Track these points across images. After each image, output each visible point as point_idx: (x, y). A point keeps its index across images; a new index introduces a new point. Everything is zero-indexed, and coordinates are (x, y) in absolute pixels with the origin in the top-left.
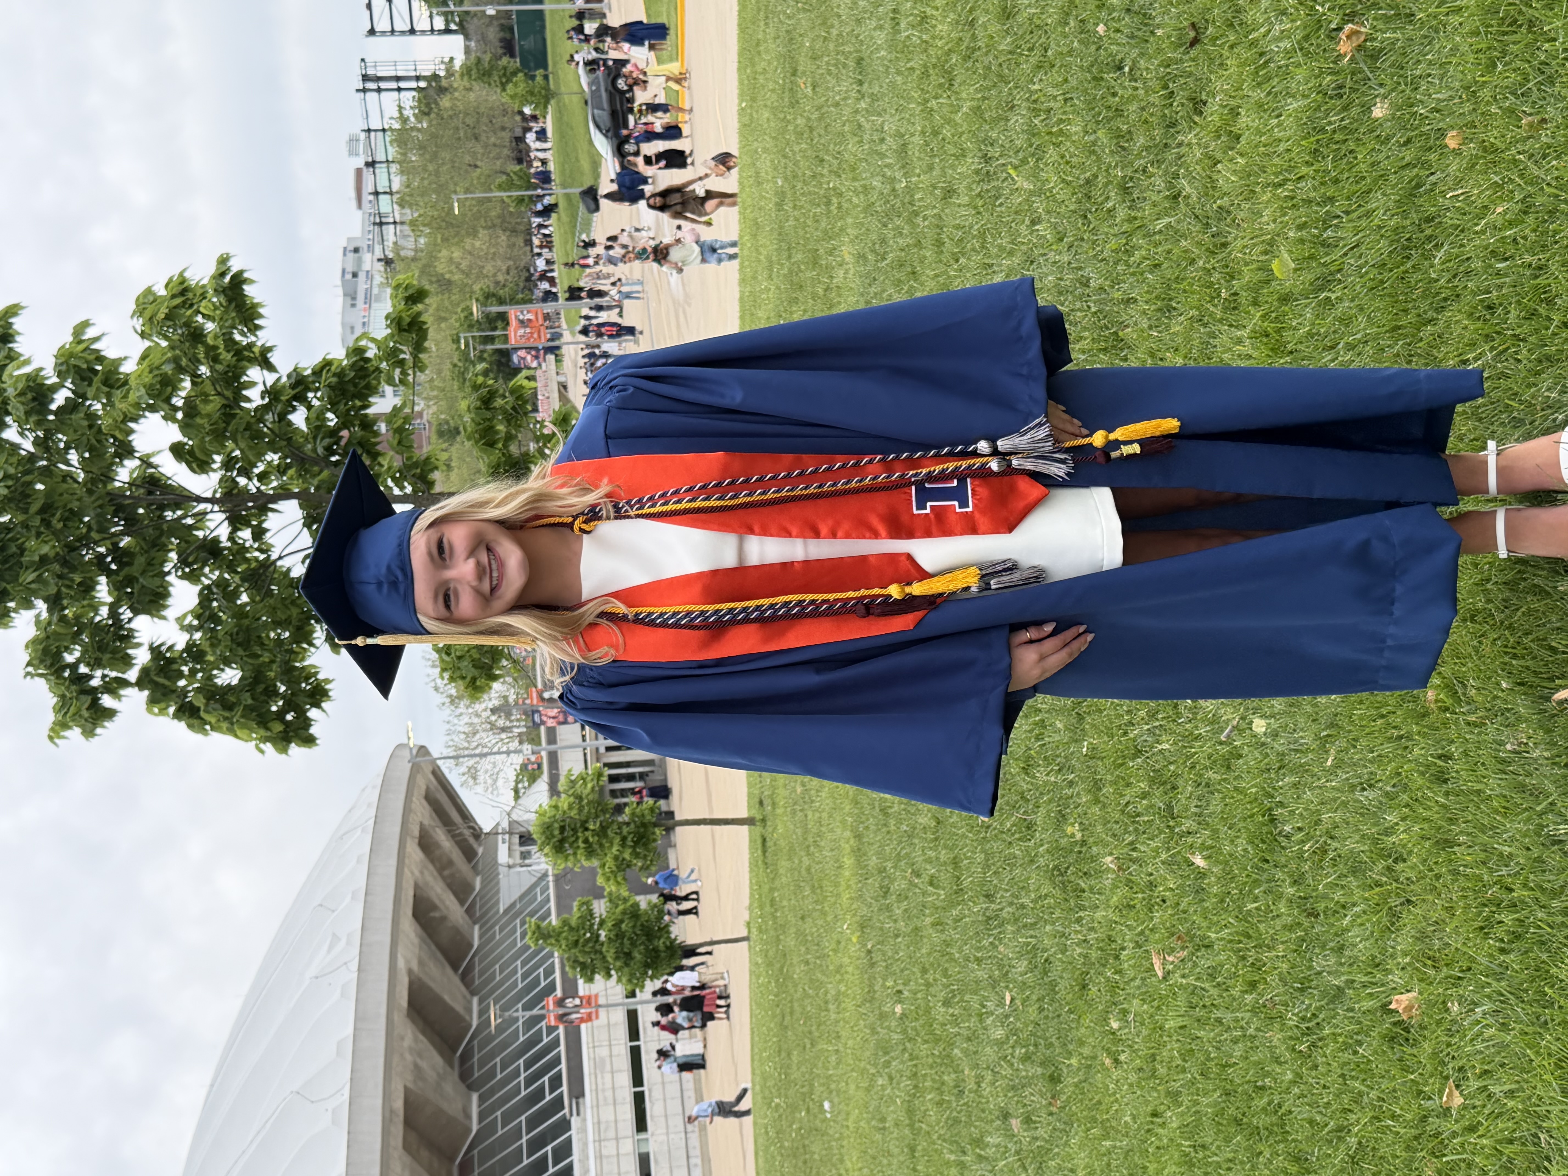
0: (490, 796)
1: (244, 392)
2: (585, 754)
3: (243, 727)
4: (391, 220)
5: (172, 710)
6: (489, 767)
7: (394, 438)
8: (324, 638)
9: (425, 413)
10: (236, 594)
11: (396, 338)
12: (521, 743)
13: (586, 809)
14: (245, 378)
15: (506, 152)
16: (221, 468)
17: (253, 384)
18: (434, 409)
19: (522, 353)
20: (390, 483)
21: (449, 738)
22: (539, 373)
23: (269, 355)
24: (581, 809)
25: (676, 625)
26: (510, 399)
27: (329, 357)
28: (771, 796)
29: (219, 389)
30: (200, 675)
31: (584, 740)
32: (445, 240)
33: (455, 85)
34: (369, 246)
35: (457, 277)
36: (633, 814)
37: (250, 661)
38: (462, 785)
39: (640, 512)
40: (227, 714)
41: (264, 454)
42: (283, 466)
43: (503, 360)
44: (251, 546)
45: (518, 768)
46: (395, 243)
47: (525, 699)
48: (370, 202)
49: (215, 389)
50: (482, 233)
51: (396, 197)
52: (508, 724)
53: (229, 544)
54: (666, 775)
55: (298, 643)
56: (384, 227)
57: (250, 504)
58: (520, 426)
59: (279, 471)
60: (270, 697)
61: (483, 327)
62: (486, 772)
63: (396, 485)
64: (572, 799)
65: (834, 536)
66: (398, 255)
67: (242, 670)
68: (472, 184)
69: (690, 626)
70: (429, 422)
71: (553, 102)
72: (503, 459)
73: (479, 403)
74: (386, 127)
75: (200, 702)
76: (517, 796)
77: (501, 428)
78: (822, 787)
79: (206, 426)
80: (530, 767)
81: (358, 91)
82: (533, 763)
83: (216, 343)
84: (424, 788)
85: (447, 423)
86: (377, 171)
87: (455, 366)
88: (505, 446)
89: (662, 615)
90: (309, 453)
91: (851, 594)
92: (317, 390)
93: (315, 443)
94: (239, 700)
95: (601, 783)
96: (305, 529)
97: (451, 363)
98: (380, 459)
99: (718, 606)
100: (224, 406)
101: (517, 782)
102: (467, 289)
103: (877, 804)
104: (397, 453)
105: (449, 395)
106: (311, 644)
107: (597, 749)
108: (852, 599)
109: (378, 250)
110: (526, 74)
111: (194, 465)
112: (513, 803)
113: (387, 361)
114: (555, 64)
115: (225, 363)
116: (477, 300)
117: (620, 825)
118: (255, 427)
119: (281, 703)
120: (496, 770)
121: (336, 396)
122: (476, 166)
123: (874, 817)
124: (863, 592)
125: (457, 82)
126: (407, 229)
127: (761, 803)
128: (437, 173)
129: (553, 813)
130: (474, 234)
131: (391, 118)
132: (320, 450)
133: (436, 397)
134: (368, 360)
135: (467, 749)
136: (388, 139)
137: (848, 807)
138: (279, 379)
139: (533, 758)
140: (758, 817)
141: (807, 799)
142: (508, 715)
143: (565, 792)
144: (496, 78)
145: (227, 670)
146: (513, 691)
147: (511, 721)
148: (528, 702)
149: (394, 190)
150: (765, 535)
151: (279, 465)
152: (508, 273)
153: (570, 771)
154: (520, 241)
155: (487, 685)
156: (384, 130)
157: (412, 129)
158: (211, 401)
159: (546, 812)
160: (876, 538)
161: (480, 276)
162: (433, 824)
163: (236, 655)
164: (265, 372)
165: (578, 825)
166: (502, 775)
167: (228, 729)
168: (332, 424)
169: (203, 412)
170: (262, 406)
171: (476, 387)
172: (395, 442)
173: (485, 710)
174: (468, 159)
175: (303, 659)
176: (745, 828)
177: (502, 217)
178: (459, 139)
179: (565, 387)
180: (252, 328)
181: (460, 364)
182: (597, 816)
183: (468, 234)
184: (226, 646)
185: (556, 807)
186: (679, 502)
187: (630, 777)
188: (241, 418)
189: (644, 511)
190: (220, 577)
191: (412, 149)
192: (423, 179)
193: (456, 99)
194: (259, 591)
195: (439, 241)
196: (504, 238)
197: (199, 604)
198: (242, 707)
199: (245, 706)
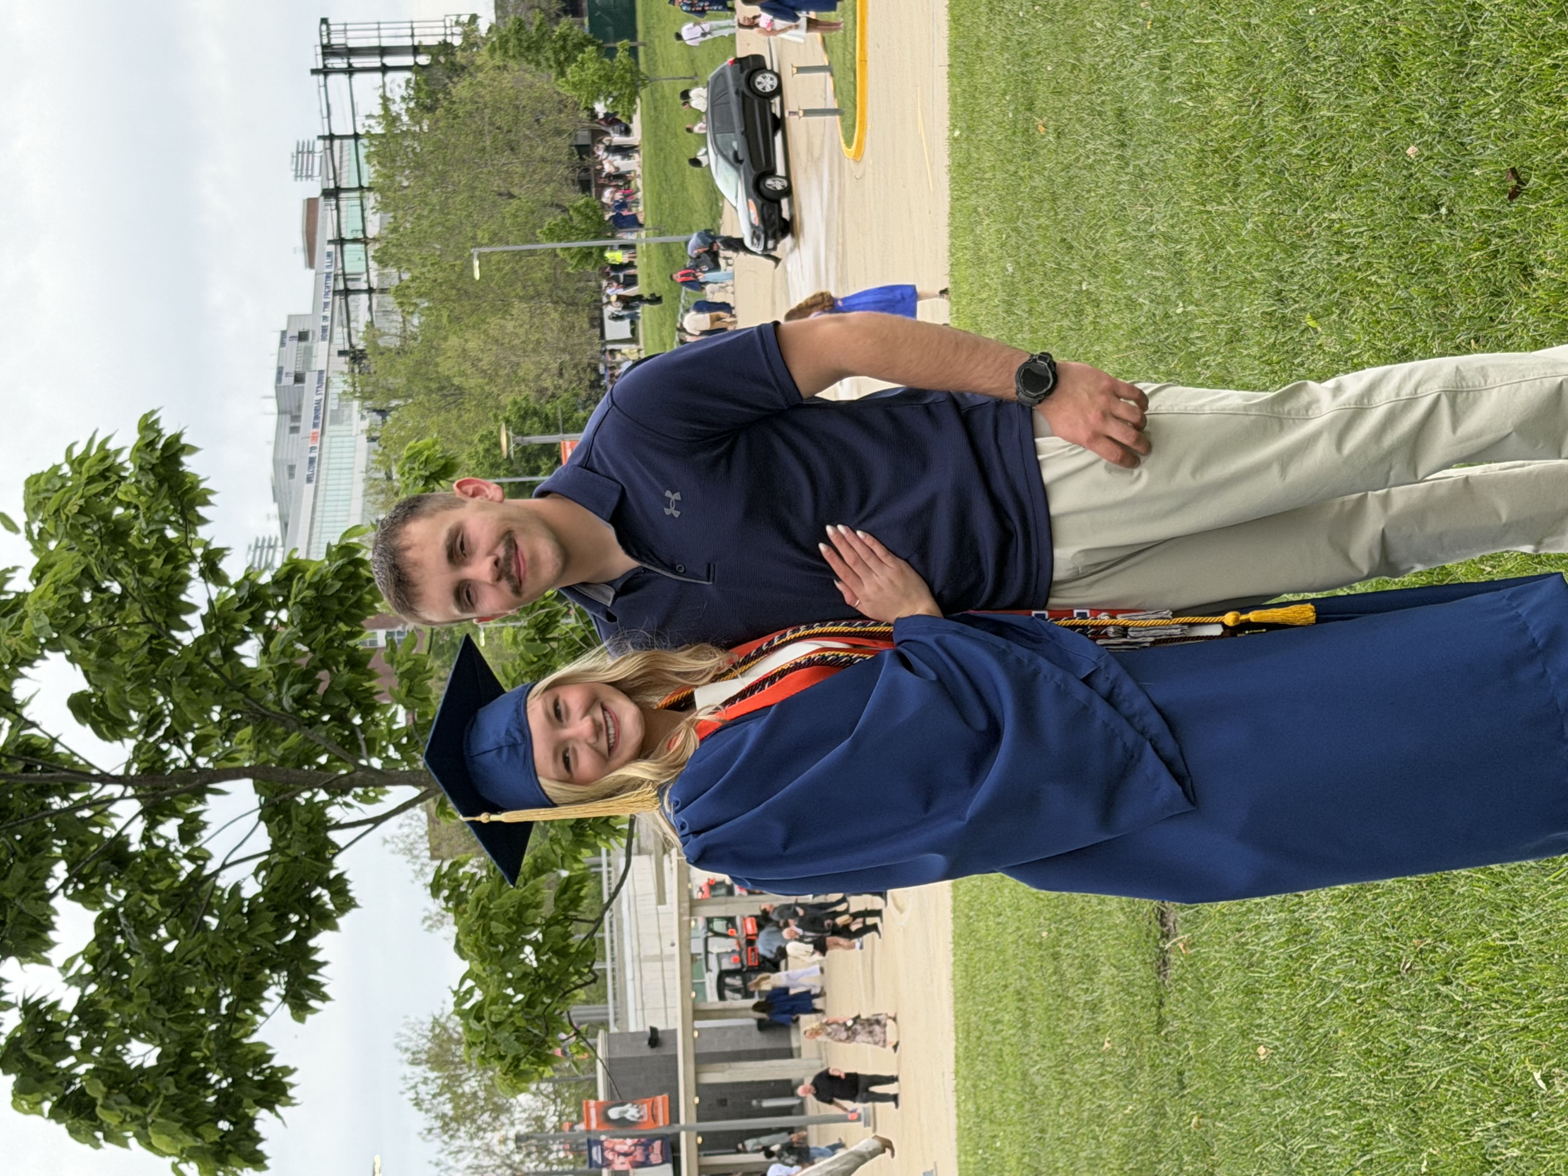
1: (184, 618)
3: (162, 1131)
4: (365, 286)
5: (47, 1106)
7: (400, 684)
10: (150, 928)
14: (183, 597)
15: (562, 171)
16: (139, 732)
17: (192, 606)
23: (220, 563)
27: (300, 558)
29: (149, 614)
30: (98, 1049)
32: (455, 319)
33: (479, 61)
34: (324, 329)
35: (473, 382)
37: (174, 1027)
40: (137, 1111)
41: (208, 710)
44: (177, 851)
46: (371, 324)
47: (574, 1123)
48: (329, 255)
49: (143, 614)
50: (519, 308)
51: (372, 248)
53: (143, 848)
56: (351, 298)
57: (180, 785)
66: (376, 346)
67: (162, 1044)
68: (503, 226)
71: (643, 92)
74: (361, 131)
75: (97, 1091)
79: (128, 668)
81: (314, 72)
86: (342, 203)
90: (271, 706)
92: (281, 608)
93: (279, 692)
94: (156, 1089)
96: (263, 825)
98: (377, 715)
100: (152, 639)
102: (490, 402)
104: (404, 705)
109: (339, 334)
110: (599, 47)
111: (103, 727)
114: (648, 32)
115: (156, 575)
116: (507, 421)
119: (213, 1100)
122: (511, 196)
125: (482, 57)
126: (390, 300)
128: (444, 208)
130: (504, 308)
131: (369, 116)
132: (287, 702)
134: (360, 564)
136: (362, 152)
138: (227, 593)
142: (543, 1153)
144: (550, 54)
145: (140, 1043)
146: (552, 1108)
147: (549, 1162)
148: (581, 1127)
149: (370, 235)
152: (561, 375)
154: (582, 321)
156: (356, 136)
157: (404, 134)
158: (137, 632)
161: (513, 379)
163: (155, 1018)
164: (212, 586)
167: (137, 1137)
168: (304, 661)
169: (124, 649)
170: (205, 636)
172: (404, 691)
173: (504, 1141)
174: (497, 183)
177: (552, 280)
178: (484, 149)
180: (192, 519)
183: (495, 310)
184: (138, 1005)
190: (129, 898)
191: (403, 168)
192: (420, 217)
193: (480, 83)
194: (184, 920)
195: (445, 320)
196: (555, 315)
197: (95, 939)
198: (161, 1101)
199: (166, 1098)
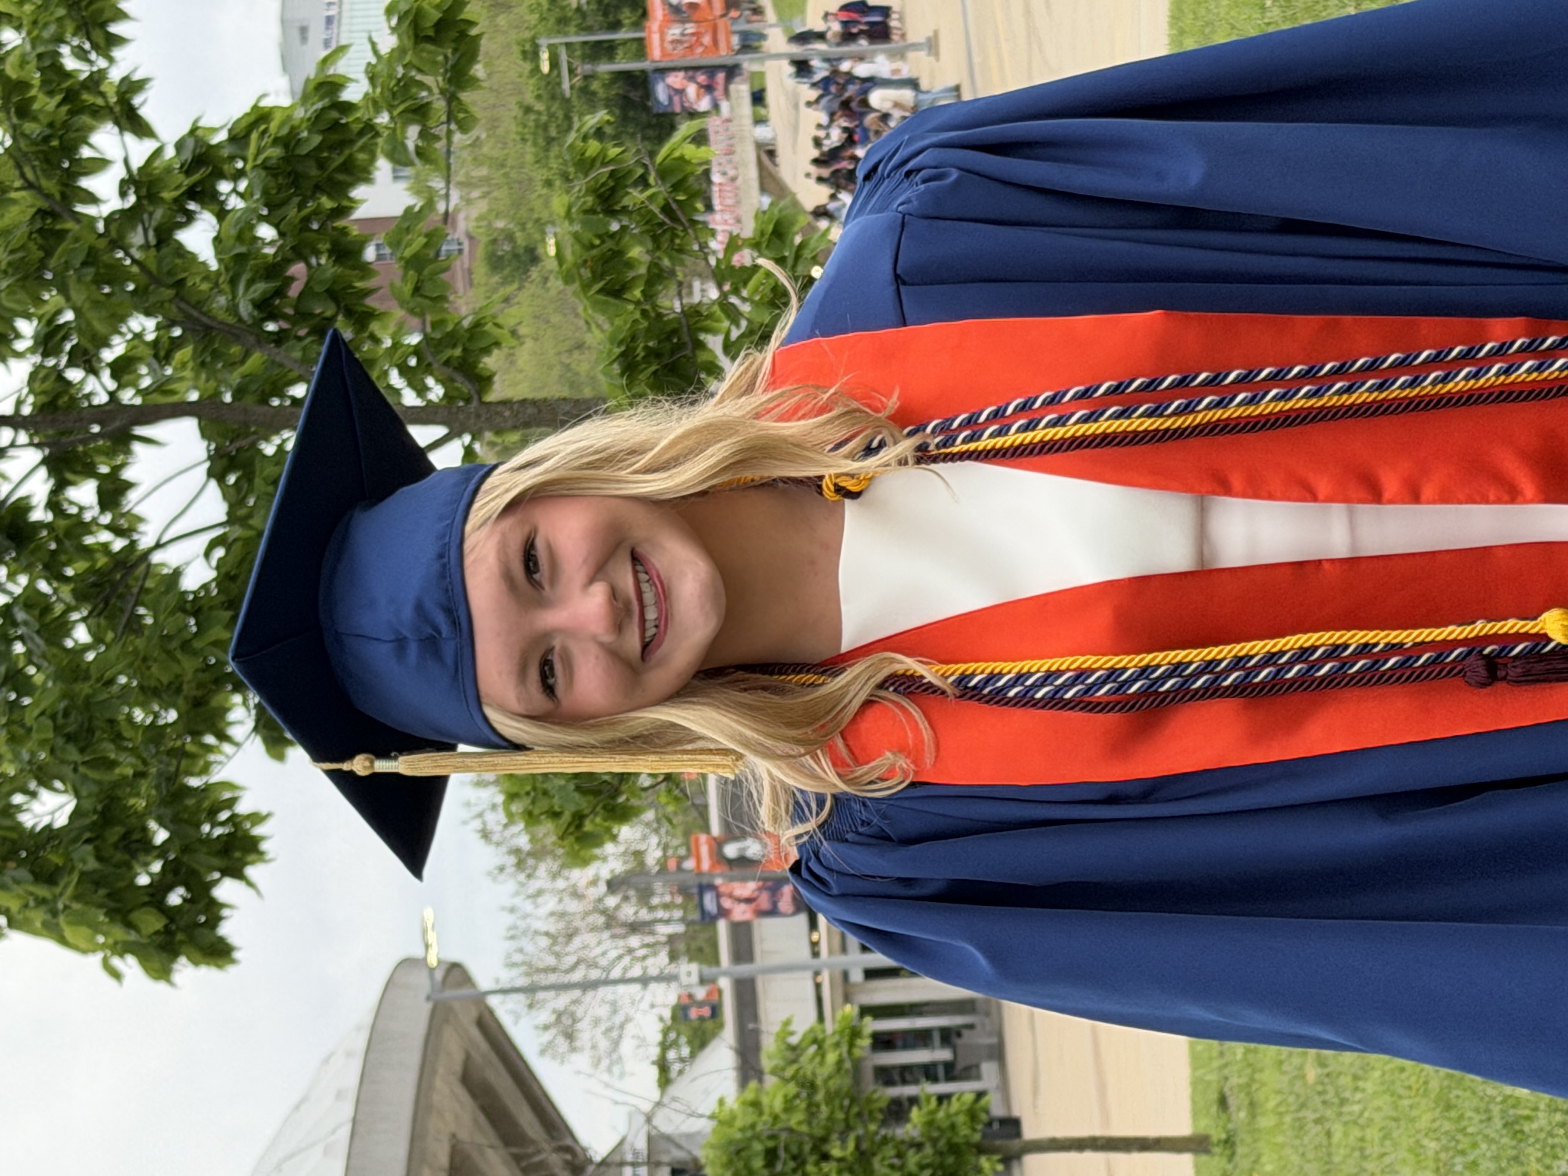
0: (606, 1077)
1: (85, 183)
2: (818, 986)
3: (79, 920)
6: (603, 1011)
7: (404, 278)
8: (250, 724)
9: (461, 216)
10: (64, 628)
11: (408, 58)
12: (673, 957)
13: (824, 1110)
14: (86, 152)
16: (32, 350)
17: (100, 164)
18: (482, 207)
19: (675, 80)
20: (395, 379)
21: (513, 945)
22: (713, 124)
23: (137, 101)
24: (812, 1109)
25: (1054, 702)
26: (657, 188)
27: (266, 103)
28: (1247, 1087)
29: (30, 175)
31: (816, 954)
36: (930, 1124)
37: (92, 774)
38: (543, 1052)
39: (972, 446)
40: (43, 891)
41: (123, 319)
42: (165, 343)
43: (635, 95)
44: (94, 520)
45: (667, 1014)
47: (681, 859)
49: (23, 176)
52: (644, 915)
53: (49, 517)
54: (1000, 1035)
55: (196, 734)
57: (96, 429)
58: (681, 250)
59: (156, 356)
60: (133, 854)
61: (590, 22)
62: (596, 1022)
63: (411, 384)
64: (792, 1089)
65: (1415, 497)
67: (77, 795)
69: (1083, 704)
70: (471, 238)
72: (645, 324)
73: (590, 200)
76: (665, 1080)
77: (636, 252)
78: (1367, 1068)
80: (693, 1013)
82: (700, 1004)
83: (23, 75)
84: (458, 1058)
85: (510, 237)
87: (528, 110)
88: (649, 295)
89: (1020, 678)
90: (222, 316)
91: (1453, 632)
92: (239, 175)
93: (234, 292)
94: (69, 859)
95: (857, 1052)
96: (213, 484)
97: (520, 104)
98: (375, 327)
99: (1147, 659)
100: (42, 213)
101: (665, 1046)
103: (1496, 1110)
104: (412, 312)
105: (513, 175)
106: (223, 737)
107: (845, 975)
108: (1456, 643)
112: (655, 1094)
113: (391, 108)
115: (45, 120)
117: (902, 1148)
118: (105, 258)
119: (157, 867)
120: (618, 1019)
121: (280, 189)
123: (1490, 1141)
124: (1481, 628)
127: (1223, 1102)
129: (751, 1118)
132: (245, 309)
133: (486, 180)
134: (347, 107)
135: (554, 970)
137: (1428, 1116)
138: (158, 152)
139: (700, 993)
140: (1218, 1135)
141: (1330, 1096)
142: (645, 896)
143: (774, 1072)
145: (44, 794)
146: (654, 840)
147: (651, 909)
148: (689, 864)
150: (1256, 496)
151: (156, 343)
153: (787, 1023)
155: (608, 830)
158: (14, 202)
159: (733, 1117)
160: (1513, 501)
162: (480, 1139)
163: (63, 762)
164: (129, 138)
165: (807, 1148)
166: (630, 1029)
167: (45, 924)
168: (270, 251)
170: (122, 212)
171: (585, 165)
172: (408, 288)
173: (594, 882)
175: (205, 770)
176: (1186, 1160)
179: (771, 154)
180: (101, 41)
181: (540, 107)
182: (849, 1128)
184: (42, 743)
185: (756, 1105)
186: (1060, 422)
187: (921, 1038)
188: (76, 240)
189: (981, 445)
190: (31, 587)
194: (112, 619)
198: (75, 877)
199: (83, 874)
